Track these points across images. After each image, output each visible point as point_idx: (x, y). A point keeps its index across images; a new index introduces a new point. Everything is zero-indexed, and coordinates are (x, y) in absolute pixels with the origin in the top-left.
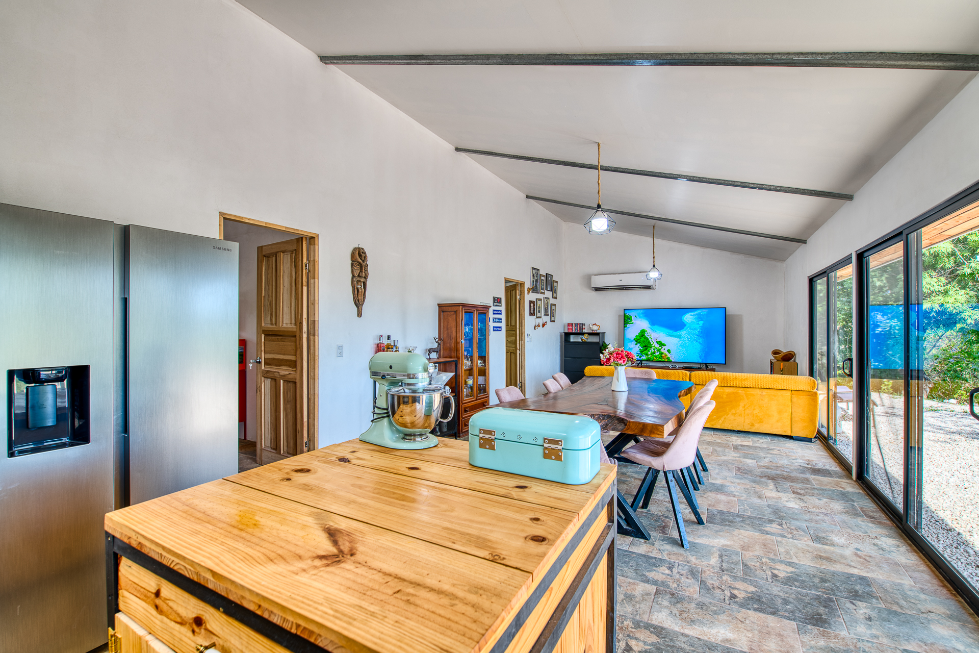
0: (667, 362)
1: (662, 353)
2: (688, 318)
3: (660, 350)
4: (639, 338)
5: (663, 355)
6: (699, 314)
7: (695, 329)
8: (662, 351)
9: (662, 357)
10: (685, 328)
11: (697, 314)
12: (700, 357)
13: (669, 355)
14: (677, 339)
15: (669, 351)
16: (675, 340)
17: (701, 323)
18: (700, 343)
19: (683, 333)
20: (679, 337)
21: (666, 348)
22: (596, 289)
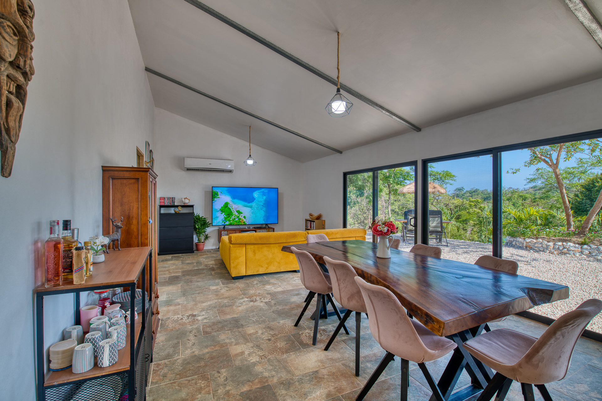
0: (244, 225)
1: (240, 219)
2: (256, 194)
3: (239, 216)
4: (223, 208)
5: (241, 220)
6: (263, 192)
7: (261, 201)
8: (240, 217)
9: (240, 222)
10: (255, 201)
11: (262, 192)
12: (264, 220)
13: (244, 220)
14: (250, 209)
15: (244, 217)
16: (248, 210)
17: (264, 197)
18: (264, 211)
19: (254, 204)
20: (251, 207)
21: (243, 215)
22: (188, 169)
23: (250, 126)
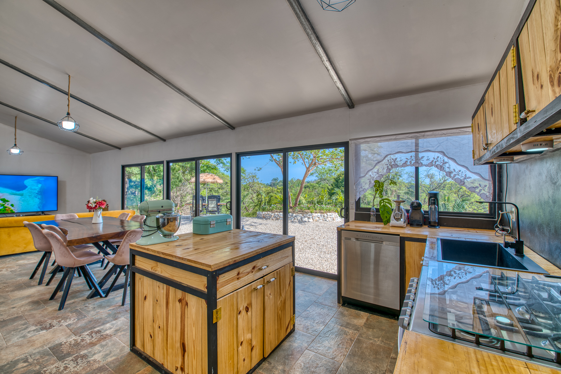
0: (11, 213)
1: (6, 207)
2: (28, 182)
3: (3, 205)
5: (7, 209)
6: (38, 180)
7: (35, 189)
8: (6, 205)
9: (6, 210)
10: (27, 189)
11: (36, 180)
12: (39, 208)
13: (12, 208)
14: (20, 197)
15: (12, 205)
16: (18, 197)
17: (40, 186)
18: (38, 198)
19: (24, 192)
20: (22, 195)
21: (10, 203)
23: (16, 117)
